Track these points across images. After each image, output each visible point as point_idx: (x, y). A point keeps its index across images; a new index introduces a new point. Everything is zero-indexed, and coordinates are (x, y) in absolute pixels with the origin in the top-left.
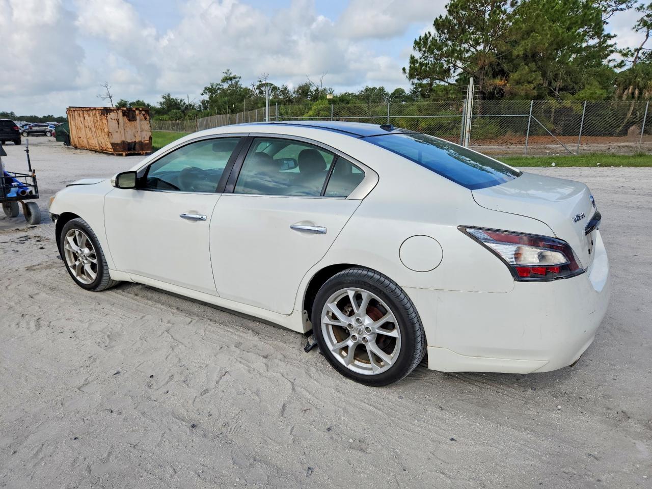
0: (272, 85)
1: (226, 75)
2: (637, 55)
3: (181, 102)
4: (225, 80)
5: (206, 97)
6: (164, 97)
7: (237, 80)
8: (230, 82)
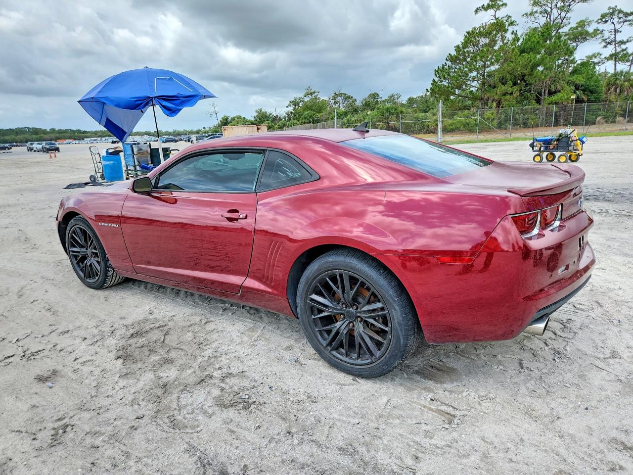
0: (346, 94)
1: (307, 91)
3: (270, 115)
4: (306, 95)
5: (291, 109)
6: (256, 112)
7: (316, 94)
8: (310, 97)
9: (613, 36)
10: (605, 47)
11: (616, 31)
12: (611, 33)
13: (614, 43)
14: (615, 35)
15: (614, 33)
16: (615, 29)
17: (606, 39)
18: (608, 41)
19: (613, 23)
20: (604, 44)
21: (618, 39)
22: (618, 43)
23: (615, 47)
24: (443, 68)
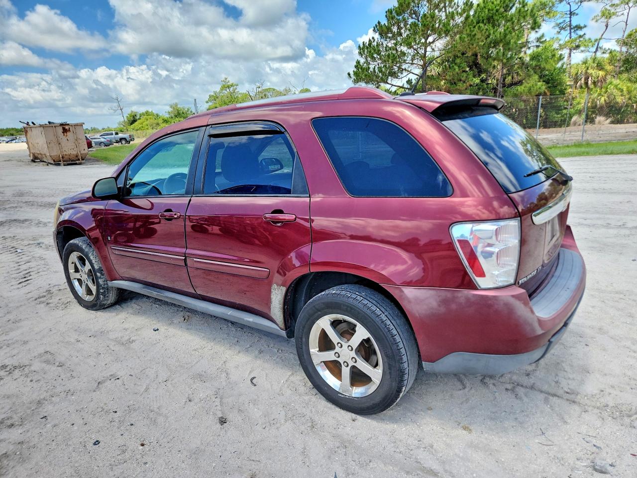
1: (224, 83)
2: (598, 45)
4: (224, 88)
5: (211, 104)
6: (171, 107)
7: (235, 87)
8: (228, 90)
9: (568, 19)
10: (559, 33)
11: (571, 14)
12: (565, 16)
13: (569, 28)
14: (570, 17)
15: (569, 16)
16: (570, 11)
17: (560, 23)
18: (561, 25)
19: (569, 3)
20: (557, 29)
21: (574, 24)
22: (574, 27)
23: (570, 33)
24: (370, 44)
